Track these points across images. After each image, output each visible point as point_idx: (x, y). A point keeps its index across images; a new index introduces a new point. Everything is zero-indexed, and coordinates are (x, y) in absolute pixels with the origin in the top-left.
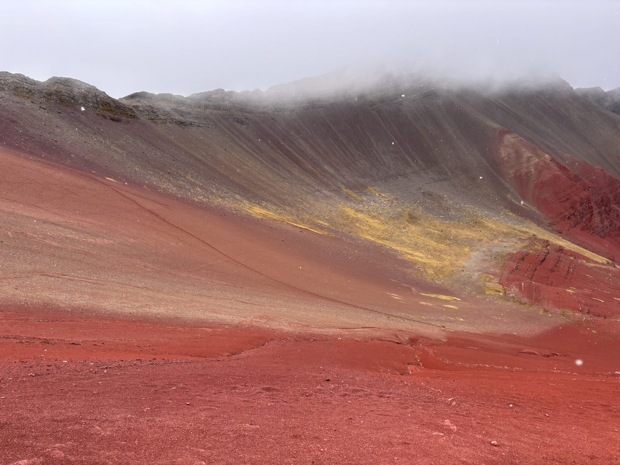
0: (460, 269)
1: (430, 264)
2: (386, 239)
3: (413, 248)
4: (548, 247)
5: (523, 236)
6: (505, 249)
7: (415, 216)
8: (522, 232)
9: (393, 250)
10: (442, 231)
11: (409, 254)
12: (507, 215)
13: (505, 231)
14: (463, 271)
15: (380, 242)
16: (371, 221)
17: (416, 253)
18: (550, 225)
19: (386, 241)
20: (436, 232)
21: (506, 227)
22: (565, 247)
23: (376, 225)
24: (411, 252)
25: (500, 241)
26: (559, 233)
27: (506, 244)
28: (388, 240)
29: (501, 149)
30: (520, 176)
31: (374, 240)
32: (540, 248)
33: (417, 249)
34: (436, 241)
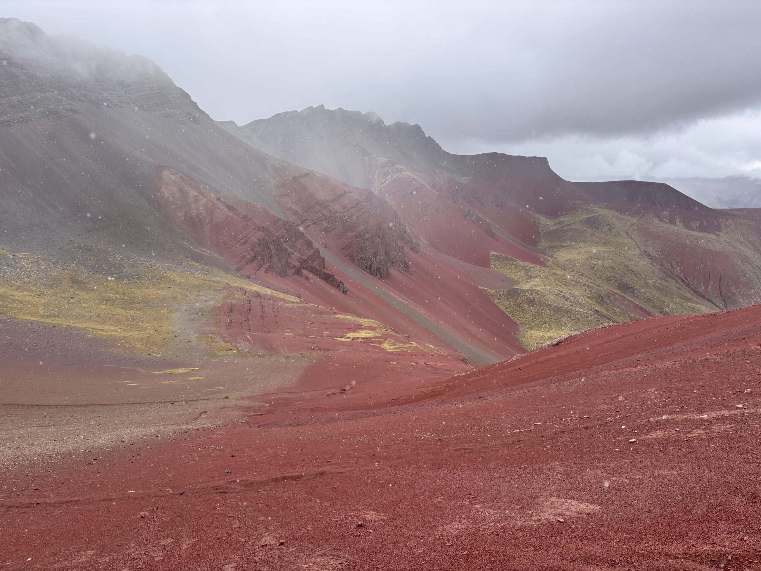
0: (171, 335)
1: (132, 336)
2: (56, 316)
3: (97, 321)
4: (247, 294)
5: (218, 286)
6: (207, 304)
7: (79, 279)
8: (214, 282)
9: (74, 328)
10: (124, 294)
11: (98, 330)
12: (190, 265)
13: (196, 283)
14: (176, 336)
15: (49, 321)
16: (18, 295)
17: (106, 327)
18: (238, 270)
19: (57, 319)
20: (117, 296)
21: (195, 279)
22: (260, 292)
23: (28, 298)
24: (99, 327)
25: (196, 296)
26: (248, 278)
27: (205, 297)
28: (59, 317)
29: (162, 188)
30: (191, 218)
31: (39, 321)
32: (240, 297)
33: (104, 322)
34: (122, 308)
